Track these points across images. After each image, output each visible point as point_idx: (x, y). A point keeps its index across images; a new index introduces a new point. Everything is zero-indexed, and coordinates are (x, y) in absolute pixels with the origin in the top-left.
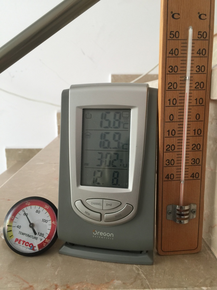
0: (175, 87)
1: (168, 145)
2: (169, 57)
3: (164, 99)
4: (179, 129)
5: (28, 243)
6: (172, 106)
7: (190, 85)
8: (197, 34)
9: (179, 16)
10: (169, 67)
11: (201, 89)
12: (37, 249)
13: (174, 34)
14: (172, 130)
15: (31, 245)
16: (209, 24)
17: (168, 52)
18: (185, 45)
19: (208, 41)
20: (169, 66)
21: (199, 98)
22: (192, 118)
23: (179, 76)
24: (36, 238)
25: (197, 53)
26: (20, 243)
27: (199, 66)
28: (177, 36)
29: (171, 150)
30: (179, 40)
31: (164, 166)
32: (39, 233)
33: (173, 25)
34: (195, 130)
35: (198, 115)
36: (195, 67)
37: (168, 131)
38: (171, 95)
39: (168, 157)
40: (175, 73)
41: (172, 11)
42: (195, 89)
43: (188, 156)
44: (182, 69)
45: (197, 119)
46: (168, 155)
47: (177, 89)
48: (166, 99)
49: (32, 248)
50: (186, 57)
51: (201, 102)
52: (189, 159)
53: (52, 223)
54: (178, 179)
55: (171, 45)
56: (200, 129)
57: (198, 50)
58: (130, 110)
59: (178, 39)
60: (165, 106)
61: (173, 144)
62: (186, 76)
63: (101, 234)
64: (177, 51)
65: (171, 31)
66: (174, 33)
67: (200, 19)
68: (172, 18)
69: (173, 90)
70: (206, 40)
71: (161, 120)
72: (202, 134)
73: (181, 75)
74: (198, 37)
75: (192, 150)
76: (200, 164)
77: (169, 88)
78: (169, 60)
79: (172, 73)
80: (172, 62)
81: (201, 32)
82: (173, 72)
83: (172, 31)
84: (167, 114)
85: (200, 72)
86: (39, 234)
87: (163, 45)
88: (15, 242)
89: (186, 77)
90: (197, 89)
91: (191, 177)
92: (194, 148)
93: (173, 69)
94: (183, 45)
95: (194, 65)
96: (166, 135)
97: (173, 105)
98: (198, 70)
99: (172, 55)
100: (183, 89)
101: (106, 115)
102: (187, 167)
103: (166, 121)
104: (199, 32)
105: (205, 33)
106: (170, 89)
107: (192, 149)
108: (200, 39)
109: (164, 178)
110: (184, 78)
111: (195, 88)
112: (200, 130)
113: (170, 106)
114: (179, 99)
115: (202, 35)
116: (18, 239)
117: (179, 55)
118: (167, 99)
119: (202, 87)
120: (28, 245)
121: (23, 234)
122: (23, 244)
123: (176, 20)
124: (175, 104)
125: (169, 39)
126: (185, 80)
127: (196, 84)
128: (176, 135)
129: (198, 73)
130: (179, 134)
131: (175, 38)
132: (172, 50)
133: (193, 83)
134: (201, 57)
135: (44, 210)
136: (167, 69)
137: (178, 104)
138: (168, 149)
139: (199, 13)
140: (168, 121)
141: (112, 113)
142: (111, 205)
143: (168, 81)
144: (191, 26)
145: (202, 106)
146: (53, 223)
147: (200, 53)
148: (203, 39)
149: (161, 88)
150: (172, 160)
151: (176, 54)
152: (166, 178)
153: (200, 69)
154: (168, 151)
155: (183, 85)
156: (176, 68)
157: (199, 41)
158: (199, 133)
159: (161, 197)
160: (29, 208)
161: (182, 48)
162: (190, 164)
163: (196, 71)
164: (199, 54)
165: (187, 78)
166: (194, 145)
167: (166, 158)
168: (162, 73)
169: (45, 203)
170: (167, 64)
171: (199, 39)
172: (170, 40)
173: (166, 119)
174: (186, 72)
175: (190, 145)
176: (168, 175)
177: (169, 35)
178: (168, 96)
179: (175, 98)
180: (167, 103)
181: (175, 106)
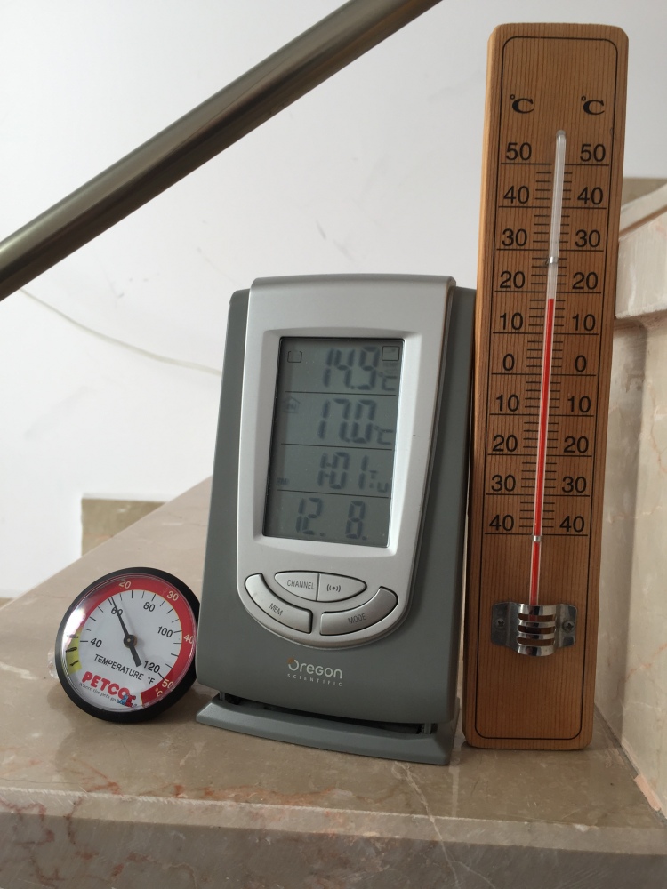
0: (519, 282)
1: (498, 436)
2: (503, 207)
3: (489, 311)
4: (529, 394)
5: (117, 687)
6: (512, 333)
7: (559, 280)
8: (580, 150)
9: (532, 106)
10: (504, 233)
11: (591, 291)
12: (138, 704)
13: (518, 152)
14: (509, 396)
15: (124, 693)
16: (611, 126)
17: (501, 194)
18: (546, 177)
19: (608, 168)
20: (504, 229)
21: (584, 315)
22: (564, 365)
23: (531, 256)
24: (139, 676)
25: (579, 199)
26: (96, 686)
27: (583, 231)
28: (526, 155)
29: (506, 451)
30: (530, 164)
31: (487, 492)
32: (147, 662)
33: (515, 130)
34: (572, 400)
35: (580, 360)
36: (574, 232)
37: (498, 399)
38: (508, 303)
39: (497, 469)
40: (518, 247)
41: (513, 93)
42: (574, 290)
43: (553, 468)
44: (539, 237)
45: (580, 368)
46: (497, 464)
47: (525, 289)
48: (494, 313)
49: (125, 701)
50: (549, 208)
51: (589, 324)
52: (556, 477)
53: (183, 640)
54: (525, 530)
55: (510, 178)
56: (587, 398)
57: (581, 190)
58: (401, 340)
59: (528, 162)
60: (492, 331)
61: (511, 433)
62: (548, 255)
63: (310, 669)
64: (524, 191)
65: (509, 141)
66: (518, 148)
67: (586, 114)
68: (512, 110)
69: (515, 292)
70: (602, 165)
71: (481, 368)
72: (592, 412)
73: (535, 254)
74: (581, 158)
75: (566, 454)
76: (588, 492)
77: (502, 286)
78: (504, 214)
79: (511, 247)
81: (590, 145)
82: (515, 245)
83: (513, 142)
84: (496, 352)
85: (588, 247)
86: (148, 666)
87: (489, 176)
88: (84, 680)
89: (547, 259)
90: (578, 290)
91: (561, 526)
92: (569, 449)
93: (514, 237)
94: (540, 177)
95: (569, 228)
96: (492, 409)
98: (581, 242)
99: (512, 202)
100: (539, 288)
101: (339, 355)
102: (551, 499)
103: (495, 372)
105: (600, 149)
106: (506, 287)
107: (565, 451)
108: (586, 163)
109: (485, 525)
110: (541, 262)
111: (574, 287)
112: (586, 400)
113: (506, 331)
114: (528, 315)
115: (592, 152)
116: (91, 675)
117: (530, 203)
118: (497, 314)
119: (591, 285)
120: (115, 693)
121: (106, 662)
122: (103, 688)
123: (524, 115)
124: (518, 326)
125: (503, 161)
126: (546, 266)
127: (574, 277)
128: (521, 410)
129: (580, 249)
130: (530, 407)
131: (521, 161)
132: (512, 188)
133: (567, 274)
134: (589, 208)
135: (166, 602)
136: (498, 237)
137: (526, 328)
138: (498, 448)
139: (583, 98)
140: (499, 372)
142: (339, 589)
143: (500, 268)
144: (560, 131)
145: (593, 334)
146: (187, 639)
147: (586, 199)
148: (595, 162)
149: (481, 286)
150: (510, 476)
151: (523, 198)
152: (491, 525)
153: (587, 238)
154: (498, 452)
155: (540, 280)
156: (521, 235)
157: (583, 167)
158: (585, 407)
159: (478, 579)
160: (126, 595)
161: (539, 186)
162: (560, 492)
163: (576, 243)
164: (583, 202)
165: (551, 261)
166: (570, 441)
167: (492, 471)
168: (486, 245)
169: (168, 585)
170: (499, 225)
171: (583, 163)
172: (506, 164)
173: (495, 365)
174: (548, 245)
175: (559, 438)
176: (497, 517)
177: (504, 152)
178: (499, 305)
179: (519, 311)
180: (498, 324)
181: (519, 333)
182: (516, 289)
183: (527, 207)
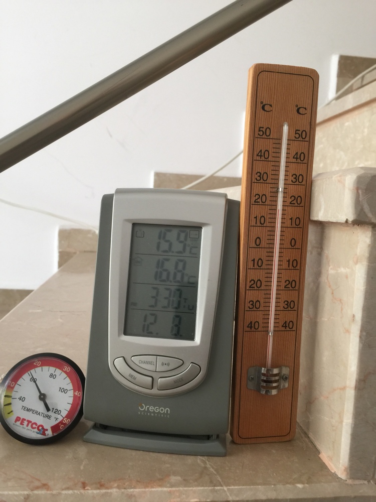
0: (264, 200)
1: (252, 280)
2: (256, 160)
3: (248, 215)
4: (268, 258)
6: (259, 226)
7: (284, 199)
8: (294, 133)
9: (272, 108)
10: (257, 174)
11: (298, 205)
12: (50, 434)
13: (264, 132)
14: (258, 259)
16: (310, 121)
17: (255, 155)
18: (278, 146)
19: (308, 143)
20: (256, 172)
21: (295, 218)
22: (285, 243)
23: (270, 186)
24: (49, 417)
25: (293, 158)
27: (295, 174)
28: (268, 134)
29: (256, 288)
30: (270, 139)
31: (246, 309)
32: (53, 409)
33: (263, 120)
34: (289, 261)
35: (293, 241)
36: (291, 175)
37: (252, 261)
38: (258, 210)
39: (251, 298)
40: (264, 182)
41: (262, 101)
42: (290, 205)
43: (279, 296)
44: (274, 177)
45: (293, 245)
46: (251, 295)
47: (266, 203)
48: (251, 216)
50: (279, 162)
51: (297, 222)
52: (280, 301)
53: (74, 395)
54: (265, 329)
55: (260, 145)
56: (296, 260)
57: (294, 154)
58: (201, 228)
59: (269, 137)
60: (250, 225)
61: (259, 279)
62: (278, 186)
63: (152, 409)
64: (266, 153)
65: (260, 126)
66: (264, 130)
67: (298, 114)
68: (262, 109)
70: (305, 141)
71: (244, 245)
72: (298, 267)
73: (272, 186)
74: (295, 137)
76: (296, 308)
77: (255, 202)
78: (257, 164)
79: (260, 181)
80: (260, 167)
81: (299, 130)
82: (262, 181)
83: (262, 127)
84: (252, 237)
85: (297, 183)
86: (54, 411)
87: (249, 144)
89: (278, 188)
90: (292, 205)
91: (282, 326)
92: (287, 286)
93: (262, 176)
94: (275, 146)
95: (289, 172)
96: (250, 266)
97: (261, 225)
98: (294, 180)
99: (261, 158)
100: (273, 203)
101: (165, 234)
102: (278, 313)
103: (251, 246)
104: (296, 130)
105: (304, 132)
106: (258, 202)
107: (285, 288)
109: (245, 327)
110: (276, 189)
113: (257, 225)
114: (268, 217)
115: (300, 134)
117: (270, 159)
118: (253, 216)
119: (299, 203)
121: (28, 410)
122: (28, 426)
123: (268, 113)
124: (263, 223)
125: (257, 137)
126: (277, 192)
127: (291, 198)
128: (264, 266)
129: (294, 183)
130: (268, 265)
131: (265, 137)
132: (261, 151)
133: (287, 196)
134: (298, 163)
135: (63, 373)
136: (253, 175)
137: (266, 224)
138: (252, 286)
139: (297, 106)
140: (253, 246)
141: (175, 232)
142: (168, 364)
143: (254, 193)
144: (285, 122)
145: (299, 228)
146: (76, 394)
147: (297, 158)
148: (302, 139)
149: (245, 201)
150: (258, 301)
151: (266, 156)
152: (248, 327)
153: (297, 178)
154: (252, 289)
155: (274, 199)
156: (265, 175)
157: (295, 141)
158: (295, 265)
159: (241, 355)
161: (274, 150)
162: (282, 308)
163: (292, 181)
165: (280, 190)
166: (287, 282)
167: (249, 299)
168: (247, 181)
169: (64, 363)
170: (254, 169)
171: (296, 139)
173: (251, 243)
174: (279, 181)
175: (282, 281)
176: (251, 323)
177: (257, 132)
178: (253, 211)
179: (263, 215)
180: (253, 221)
181: (263, 227)
182: (262, 204)
183: (268, 161)
